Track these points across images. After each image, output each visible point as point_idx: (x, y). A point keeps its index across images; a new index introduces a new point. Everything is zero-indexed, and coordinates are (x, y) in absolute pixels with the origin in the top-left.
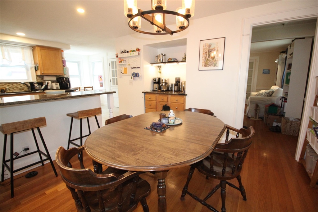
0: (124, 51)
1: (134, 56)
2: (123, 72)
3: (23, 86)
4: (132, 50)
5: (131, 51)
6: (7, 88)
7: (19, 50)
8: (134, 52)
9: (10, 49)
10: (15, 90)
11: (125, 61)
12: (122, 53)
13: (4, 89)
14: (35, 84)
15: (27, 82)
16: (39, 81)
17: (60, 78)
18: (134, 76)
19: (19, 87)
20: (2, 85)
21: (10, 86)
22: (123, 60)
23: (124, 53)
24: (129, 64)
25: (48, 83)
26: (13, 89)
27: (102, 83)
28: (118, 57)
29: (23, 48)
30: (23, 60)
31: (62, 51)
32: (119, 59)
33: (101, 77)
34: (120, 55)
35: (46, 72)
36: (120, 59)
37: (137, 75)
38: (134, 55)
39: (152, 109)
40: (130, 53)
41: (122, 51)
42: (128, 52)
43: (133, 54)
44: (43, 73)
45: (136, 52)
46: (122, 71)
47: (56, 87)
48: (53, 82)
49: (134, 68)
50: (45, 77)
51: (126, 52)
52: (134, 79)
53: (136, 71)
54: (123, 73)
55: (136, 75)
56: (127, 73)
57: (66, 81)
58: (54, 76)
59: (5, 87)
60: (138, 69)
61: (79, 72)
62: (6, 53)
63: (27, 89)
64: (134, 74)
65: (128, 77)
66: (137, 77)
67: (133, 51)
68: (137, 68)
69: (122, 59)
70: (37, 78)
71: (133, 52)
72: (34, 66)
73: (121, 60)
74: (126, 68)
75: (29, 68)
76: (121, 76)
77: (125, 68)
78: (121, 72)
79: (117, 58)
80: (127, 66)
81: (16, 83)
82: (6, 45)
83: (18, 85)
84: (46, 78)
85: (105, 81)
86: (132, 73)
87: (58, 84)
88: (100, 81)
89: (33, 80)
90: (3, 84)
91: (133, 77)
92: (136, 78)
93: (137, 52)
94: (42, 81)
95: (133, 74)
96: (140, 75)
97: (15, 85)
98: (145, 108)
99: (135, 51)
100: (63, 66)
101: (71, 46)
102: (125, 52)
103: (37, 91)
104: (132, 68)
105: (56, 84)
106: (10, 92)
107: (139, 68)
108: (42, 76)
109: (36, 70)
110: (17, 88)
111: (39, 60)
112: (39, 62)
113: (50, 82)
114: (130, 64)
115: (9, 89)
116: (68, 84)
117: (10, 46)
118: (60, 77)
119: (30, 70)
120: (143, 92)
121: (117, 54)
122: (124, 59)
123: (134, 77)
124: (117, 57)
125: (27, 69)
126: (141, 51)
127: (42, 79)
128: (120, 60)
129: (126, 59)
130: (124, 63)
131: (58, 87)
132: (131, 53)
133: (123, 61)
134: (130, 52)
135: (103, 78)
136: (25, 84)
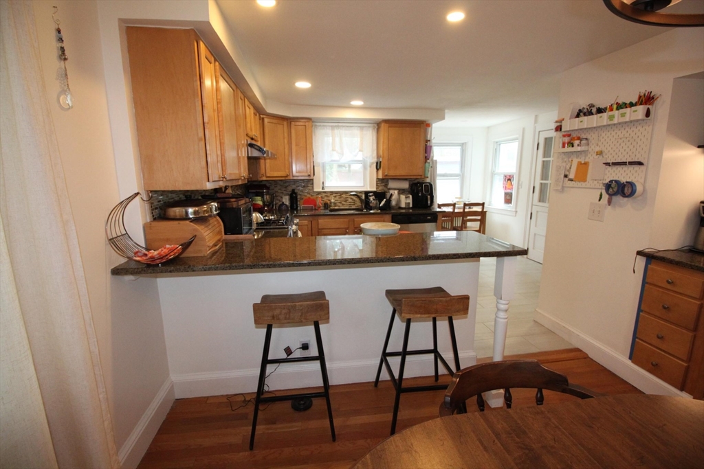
0: (585, 110)
1: (626, 122)
2: (572, 176)
3: (354, 198)
4: (620, 102)
5: (615, 107)
6: (333, 201)
7: (356, 132)
8: (628, 110)
9: (343, 132)
10: (343, 205)
11: (584, 142)
12: (578, 116)
13: (329, 202)
14: (370, 196)
15: (361, 192)
16: (381, 189)
17: (416, 184)
18: (611, 190)
19: (350, 200)
20: (327, 196)
21: (337, 198)
22: (579, 138)
23: (585, 115)
24: (598, 149)
25: (391, 195)
26: (340, 203)
27: (510, 195)
28: (563, 130)
29: (362, 128)
30: (360, 151)
31: (428, 125)
32: (564, 136)
33: (509, 180)
34: (571, 125)
35: (392, 173)
36: (569, 135)
37: (627, 191)
38: (627, 119)
39: (673, 324)
40: (611, 113)
41: (580, 111)
42: (600, 111)
43: (623, 115)
44: (386, 175)
45: (634, 108)
46: (569, 171)
47: (406, 203)
48: (401, 191)
49: (615, 164)
50: (390, 181)
51: (594, 110)
52: (610, 202)
53: (623, 175)
54: (571, 180)
55: (620, 190)
56: (585, 180)
57: (426, 191)
58: (406, 179)
59: (330, 198)
60: (637, 167)
61: (462, 167)
62: (337, 139)
63: (360, 204)
64: (614, 184)
65: (589, 194)
66: (624, 195)
67: (620, 106)
68: (631, 163)
69: (574, 135)
70: (377, 183)
71: (622, 111)
72: (375, 160)
73: (573, 139)
74: (586, 164)
75: (368, 164)
76: (563, 187)
77: (580, 163)
78: (566, 176)
79: (559, 133)
80: (591, 158)
81: (346, 193)
82: (338, 126)
83: (347, 196)
84: (392, 184)
85: (518, 189)
86: (607, 181)
87: (411, 196)
88: (506, 188)
89: (370, 187)
90: (329, 194)
91: (606, 196)
92: (618, 199)
93: (641, 109)
94: (385, 189)
95: (608, 187)
96: (639, 188)
97: (344, 196)
98: (639, 310)
99: (632, 105)
100: (426, 157)
101: (446, 111)
102: (591, 113)
103: (371, 211)
104: (607, 164)
105: (406, 198)
106: (336, 208)
107: (640, 164)
108: (385, 181)
109: (377, 169)
110: (346, 201)
111: (383, 150)
112: (383, 154)
113: (396, 192)
114: (604, 149)
115: (335, 204)
116: (429, 197)
117: (344, 126)
118: (416, 181)
119: (369, 168)
120: (639, 253)
121: (561, 121)
122: (583, 136)
123: (611, 195)
124: (559, 129)
125: (365, 168)
126: (658, 103)
127: (386, 185)
128: (567, 140)
129: (592, 136)
130: (579, 149)
131: (409, 203)
132: (616, 113)
133: (577, 142)
134: (611, 110)
135: (515, 182)
136: (357, 195)
